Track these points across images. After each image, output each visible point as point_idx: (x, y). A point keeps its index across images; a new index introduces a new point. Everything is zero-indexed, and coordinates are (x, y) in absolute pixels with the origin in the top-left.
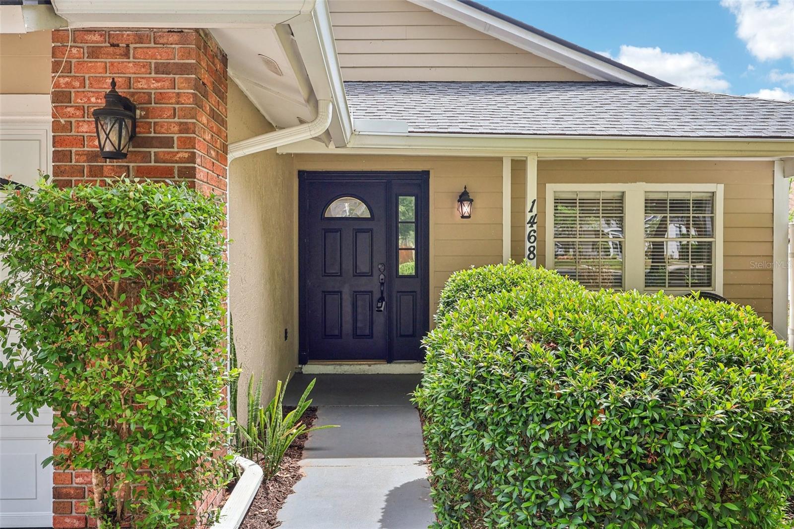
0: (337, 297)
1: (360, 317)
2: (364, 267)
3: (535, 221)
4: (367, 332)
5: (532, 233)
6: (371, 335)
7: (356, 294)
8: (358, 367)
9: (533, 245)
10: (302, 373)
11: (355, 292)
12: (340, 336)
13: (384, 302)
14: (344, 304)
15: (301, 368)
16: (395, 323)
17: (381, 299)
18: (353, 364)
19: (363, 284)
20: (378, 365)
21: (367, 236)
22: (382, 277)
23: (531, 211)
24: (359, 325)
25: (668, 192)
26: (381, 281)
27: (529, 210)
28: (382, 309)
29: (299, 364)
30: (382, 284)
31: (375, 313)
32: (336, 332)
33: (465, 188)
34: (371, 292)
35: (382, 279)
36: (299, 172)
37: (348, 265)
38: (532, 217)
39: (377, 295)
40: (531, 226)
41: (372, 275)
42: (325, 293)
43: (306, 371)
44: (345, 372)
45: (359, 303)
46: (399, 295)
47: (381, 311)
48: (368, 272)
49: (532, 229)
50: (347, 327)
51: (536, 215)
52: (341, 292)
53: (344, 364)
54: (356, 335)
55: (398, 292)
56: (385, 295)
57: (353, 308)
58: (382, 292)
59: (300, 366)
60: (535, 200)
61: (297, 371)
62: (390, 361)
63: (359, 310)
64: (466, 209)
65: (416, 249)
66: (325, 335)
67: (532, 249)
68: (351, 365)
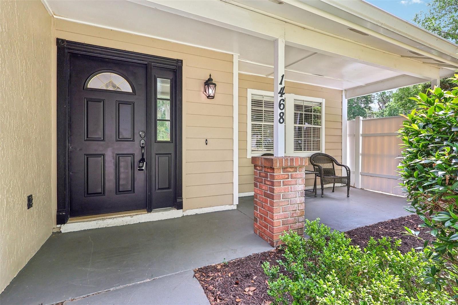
0: (101, 159)
1: (122, 176)
2: (126, 133)
3: (284, 92)
4: (129, 188)
5: (282, 102)
6: (133, 190)
7: (118, 157)
8: (121, 219)
9: (282, 111)
10: (61, 232)
11: (118, 154)
12: (103, 193)
13: (145, 163)
14: (106, 165)
15: (60, 228)
16: (154, 179)
17: (142, 160)
18: (115, 218)
19: (126, 148)
20: (140, 216)
21: (129, 108)
22: (143, 141)
23: (281, 84)
24: (122, 182)
25: (303, 101)
26: (141, 145)
27: (279, 82)
28: (144, 168)
29: (57, 224)
30: (142, 147)
31: (136, 171)
32: (99, 190)
33: (210, 76)
34: (133, 155)
35: (143, 144)
36: (58, 39)
37: (111, 132)
38: (282, 88)
39: (138, 158)
40: (281, 96)
41: (133, 140)
42: (88, 156)
43: (65, 230)
44: (108, 225)
45: (122, 164)
46: (157, 156)
47: (143, 170)
48: (130, 137)
49: (281, 98)
50: (110, 184)
51: (284, 87)
52: (104, 155)
53: (107, 218)
54: (118, 191)
55: (156, 154)
56: (145, 157)
57: (116, 167)
58: (143, 155)
59: (59, 226)
60: (283, 75)
61: (55, 231)
62: (149, 210)
63: (122, 170)
64: (211, 92)
65: (171, 121)
66: (88, 194)
67: (282, 115)
68: (114, 218)
